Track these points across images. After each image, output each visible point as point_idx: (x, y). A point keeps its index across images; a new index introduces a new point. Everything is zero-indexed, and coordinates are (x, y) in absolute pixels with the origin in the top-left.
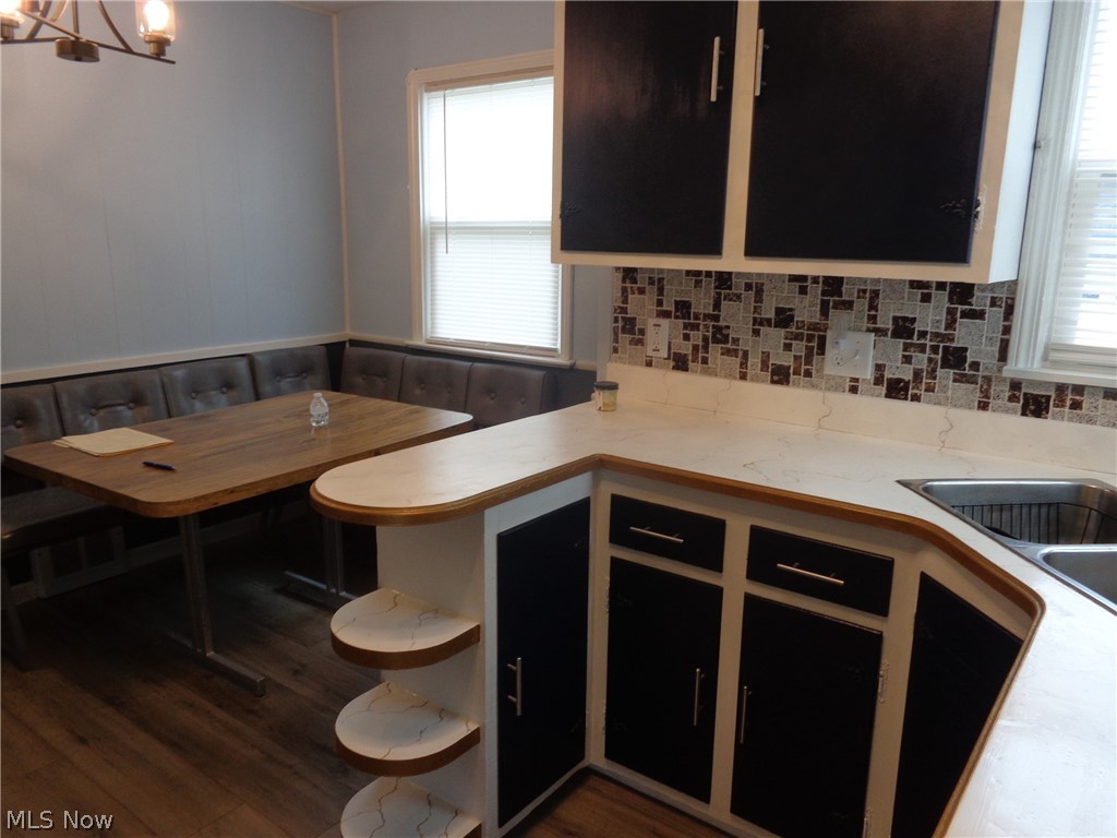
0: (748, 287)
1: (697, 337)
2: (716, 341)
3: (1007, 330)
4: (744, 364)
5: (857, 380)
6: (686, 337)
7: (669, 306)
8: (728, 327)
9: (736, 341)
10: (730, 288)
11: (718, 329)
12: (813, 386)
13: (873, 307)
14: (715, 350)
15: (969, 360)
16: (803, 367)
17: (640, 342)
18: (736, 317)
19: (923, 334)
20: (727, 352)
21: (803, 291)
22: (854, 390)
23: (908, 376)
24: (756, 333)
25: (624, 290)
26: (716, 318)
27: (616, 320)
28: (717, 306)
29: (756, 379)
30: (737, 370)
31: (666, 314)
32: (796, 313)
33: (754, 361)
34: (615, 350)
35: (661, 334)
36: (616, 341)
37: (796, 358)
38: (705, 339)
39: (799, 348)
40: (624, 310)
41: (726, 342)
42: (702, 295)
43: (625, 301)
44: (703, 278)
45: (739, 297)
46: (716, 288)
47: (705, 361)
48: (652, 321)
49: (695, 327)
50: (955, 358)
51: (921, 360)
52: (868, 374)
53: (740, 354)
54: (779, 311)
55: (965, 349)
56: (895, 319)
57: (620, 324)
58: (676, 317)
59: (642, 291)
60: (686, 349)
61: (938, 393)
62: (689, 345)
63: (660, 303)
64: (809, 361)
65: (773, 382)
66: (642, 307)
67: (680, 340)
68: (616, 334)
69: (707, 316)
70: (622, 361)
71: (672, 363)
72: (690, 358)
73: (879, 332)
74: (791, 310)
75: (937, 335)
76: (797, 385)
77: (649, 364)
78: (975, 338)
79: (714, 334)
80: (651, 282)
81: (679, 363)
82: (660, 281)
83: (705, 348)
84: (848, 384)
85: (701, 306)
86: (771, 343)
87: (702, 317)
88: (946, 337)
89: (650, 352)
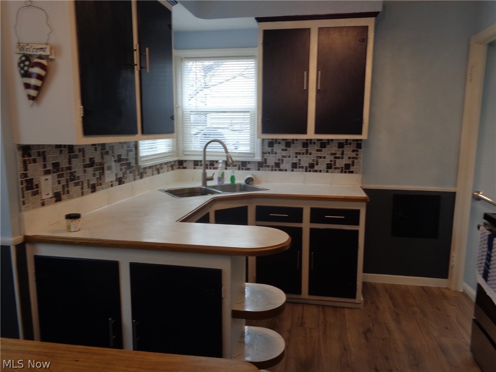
0: (80, 151)
1: (63, 181)
2: (72, 180)
3: (137, 154)
4: (82, 188)
5: (112, 182)
6: (59, 182)
7: (50, 167)
8: (75, 172)
9: (78, 178)
10: (73, 153)
11: (72, 174)
12: (103, 189)
13: (113, 152)
14: (71, 184)
16: (99, 182)
17: (36, 193)
18: (77, 166)
19: (123, 160)
20: (76, 184)
21: (96, 150)
22: (112, 186)
23: (121, 176)
24: (85, 172)
25: (24, 162)
26: (70, 168)
27: (22, 183)
28: (70, 162)
29: (87, 193)
30: (80, 191)
31: (47, 172)
32: (95, 159)
33: (85, 185)
34: (24, 203)
35: (48, 184)
36: (23, 197)
37: (97, 179)
38: (67, 181)
39: (97, 173)
40: (25, 175)
41: (75, 180)
42: (63, 158)
43: (26, 169)
44: (62, 148)
45: (77, 155)
46: (69, 153)
47: (68, 191)
48: (43, 178)
49: (62, 176)
50: (129, 166)
51: (124, 168)
52: (114, 179)
54: (91, 159)
55: (130, 162)
56: (117, 156)
57: (24, 185)
58: (54, 172)
59: (35, 161)
60: (59, 189)
62: (61, 185)
63: (45, 166)
64: (101, 179)
65: (92, 192)
66: (35, 171)
67: (57, 185)
68: (23, 192)
69: (67, 168)
70: (28, 208)
71: (54, 199)
72: (62, 193)
73: (115, 161)
74: (93, 158)
76: (98, 190)
77: (43, 204)
78: (132, 158)
79: (70, 177)
80: (39, 154)
81: (58, 198)
82: (44, 152)
83: (67, 185)
84: (110, 185)
85: (64, 164)
86: (89, 176)
87: (64, 169)
88: (127, 160)
89: (44, 197)
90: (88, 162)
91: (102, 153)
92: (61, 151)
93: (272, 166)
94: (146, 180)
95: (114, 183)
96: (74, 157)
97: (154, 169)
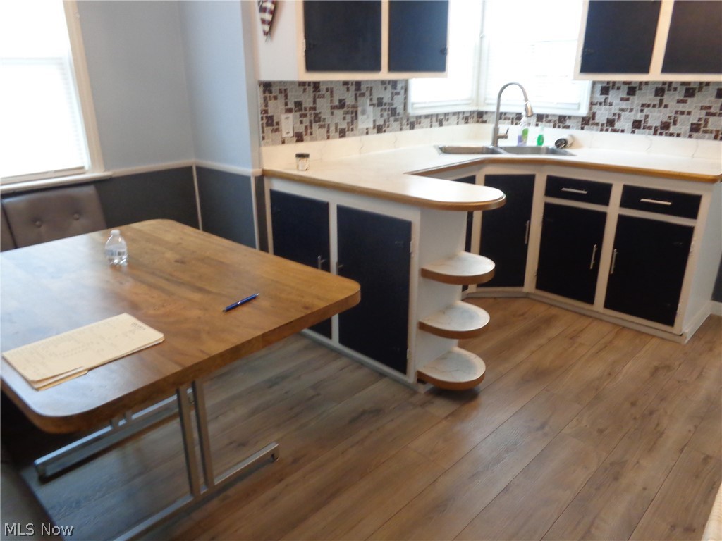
0: (327, 90)
1: (306, 121)
2: (316, 122)
3: (406, 98)
4: (328, 131)
5: (367, 129)
6: (301, 122)
7: (291, 105)
8: (320, 113)
9: (324, 120)
10: (319, 91)
11: (316, 115)
12: (355, 135)
13: (371, 94)
14: (315, 126)
15: (397, 112)
16: (351, 128)
17: (277, 130)
18: (323, 106)
19: (385, 104)
20: (321, 127)
21: (348, 90)
22: (367, 133)
23: (382, 123)
24: (332, 113)
25: (265, 99)
26: (314, 109)
27: (262, 119)
28: (315, 102)
29: (334, 138)
30: (326, 135)
31: (289, 111)
32: (346, 100)
33: (332, 128)
34: (263, 138)
35: (289, 123)
36: (263, 132)
37: (348, 123)
38: (311, 122)
39: (349, 117)
40: (266, 112)
41: (320, 121)
42: (307, 96)
43: (266, 105)
44: (307, 86)
45: (324, 95)
46: (314, 92)
47: (311, 134)
48: (283, 116)
49: (305, 116)
50: (394, 112)
51: (385, 114)
52: (371, 125)
53: (326, 126)
54: (340, 101)
55: (396, 108)
56: (377, 99)
57: (265, 121)
58: (296, 111)
59: (276, 98)
60: (301, 129)
61: (391, 128)
62: (303, 126)
63: (286, 104)
64: (352, 124)
65: (340, 137)
66: (276, 108)
67: (299, 125)
68: (263, 128)
69: (311, 108)
70: (267, 144)
71: (295, 139)
72: (304, 133)
73: (373, 105)
74: (344, 100)
75: (389, 104)
76: (349, 136)
77: (283, 142)
79: (314, 118)
80: (280, 91)
81: (299, 138)
82: (285, 90)
83: (311, 126)
84: (365, 131)
85: (307, 103)
86: (339, 118)
87: (308, 109)
88: (392, 104)
89: (284, 135)
90: (337, 103)
91: (356, 95)
92: (305, 90)
93: (603, 125)
94: (418, 131)
95: (370, 131)
96: (319, 97)
97: (434, 119)
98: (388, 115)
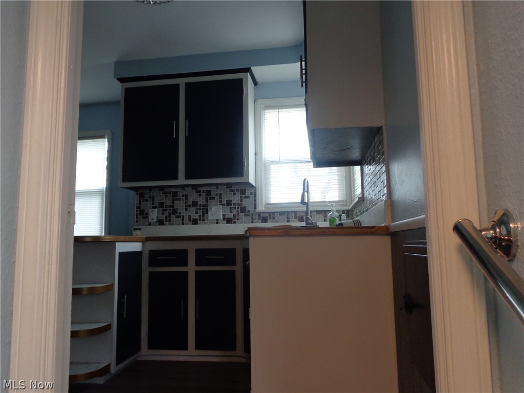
0: (183, 196)
1: (167, 214)
2: (173, 214)
3: (255, 200)
4: (183, 220)
5: (217, 220)
6: (163, 214)
7: (156, 204)
8: (177, 209)
9: (180, 213)
10: (177, 197)
11: (174, 210)
12: (205, 223)
13: (220, 198)
14: (173, 216)
15: (247, 210)
16: (202, 218)
17: (147, 218)
18: (180, 205)
19: (234, 204)
20: (177, 217)
21: (200, 195)
22: (217, 223)
23: (232, 217)
24: (186, 210)
25: (140, 201)
26: (173, 206)
27: (137, 211)
28: (173, 202)
29: (187, 224)
30: (181, 222)
31: (155, 207)
32: (198, 202)
33: (186, 218)
34: (137, 222)
35: (154, 214)
36: (137, 218)
37: (200, 216)
38: (170, 214)
39: (200, 213)
40: (140, 207)
41: (177, 214)
43: (140, 204)
44: (168, 194)
45: (180, 199)
46: (173, 197)
47: (170, 221)
48: (150, 210)
49: (166, 210)
50: (243, 210)
51: (235, 211)
52: (221, 217)
53: (182, 217)
54: (193, 202)
55: (246, 207)
56: (227, 201)
57: (138, 213)
58: (159, 208)
59: (146, 200)
60: (163, 218)
61: (240, 220)
62: (164, 216)
63: (153, 204)
64: (203, 216)
65: (193, 224)
66: (147, 205)
67: (161, 215)
68: (137, 216)
69: (170, 206)
70: (139, 225)
71: (158, 223)
72: (164, 221)
73: (223, 205)
75: (238, 204)
76: (200, 224)
77: (150, 224)
78: (248, 204)
79: (172, 212)
80: (150, 197)
81: (161, 223)
82: (153, 196)
83: (170, 217)
84: (215, 221)
85: (168, 202)
86: (192, 212)
87: (168, 206)
89: (150, 220)
90: (190, 203)
91: (206, 198)
92: (166, 196)
95: (220, 221)
96: (177, 200)
97: (292, 216)
98: (237, 211)
